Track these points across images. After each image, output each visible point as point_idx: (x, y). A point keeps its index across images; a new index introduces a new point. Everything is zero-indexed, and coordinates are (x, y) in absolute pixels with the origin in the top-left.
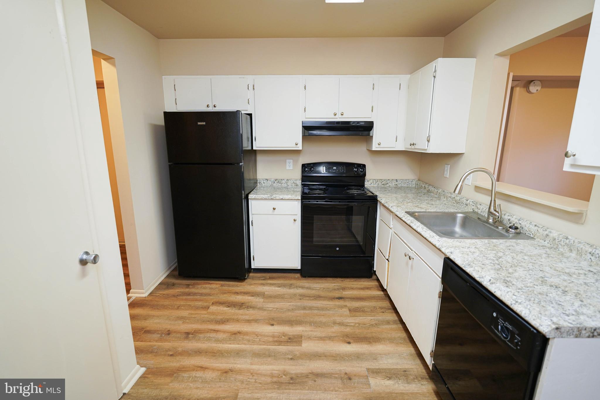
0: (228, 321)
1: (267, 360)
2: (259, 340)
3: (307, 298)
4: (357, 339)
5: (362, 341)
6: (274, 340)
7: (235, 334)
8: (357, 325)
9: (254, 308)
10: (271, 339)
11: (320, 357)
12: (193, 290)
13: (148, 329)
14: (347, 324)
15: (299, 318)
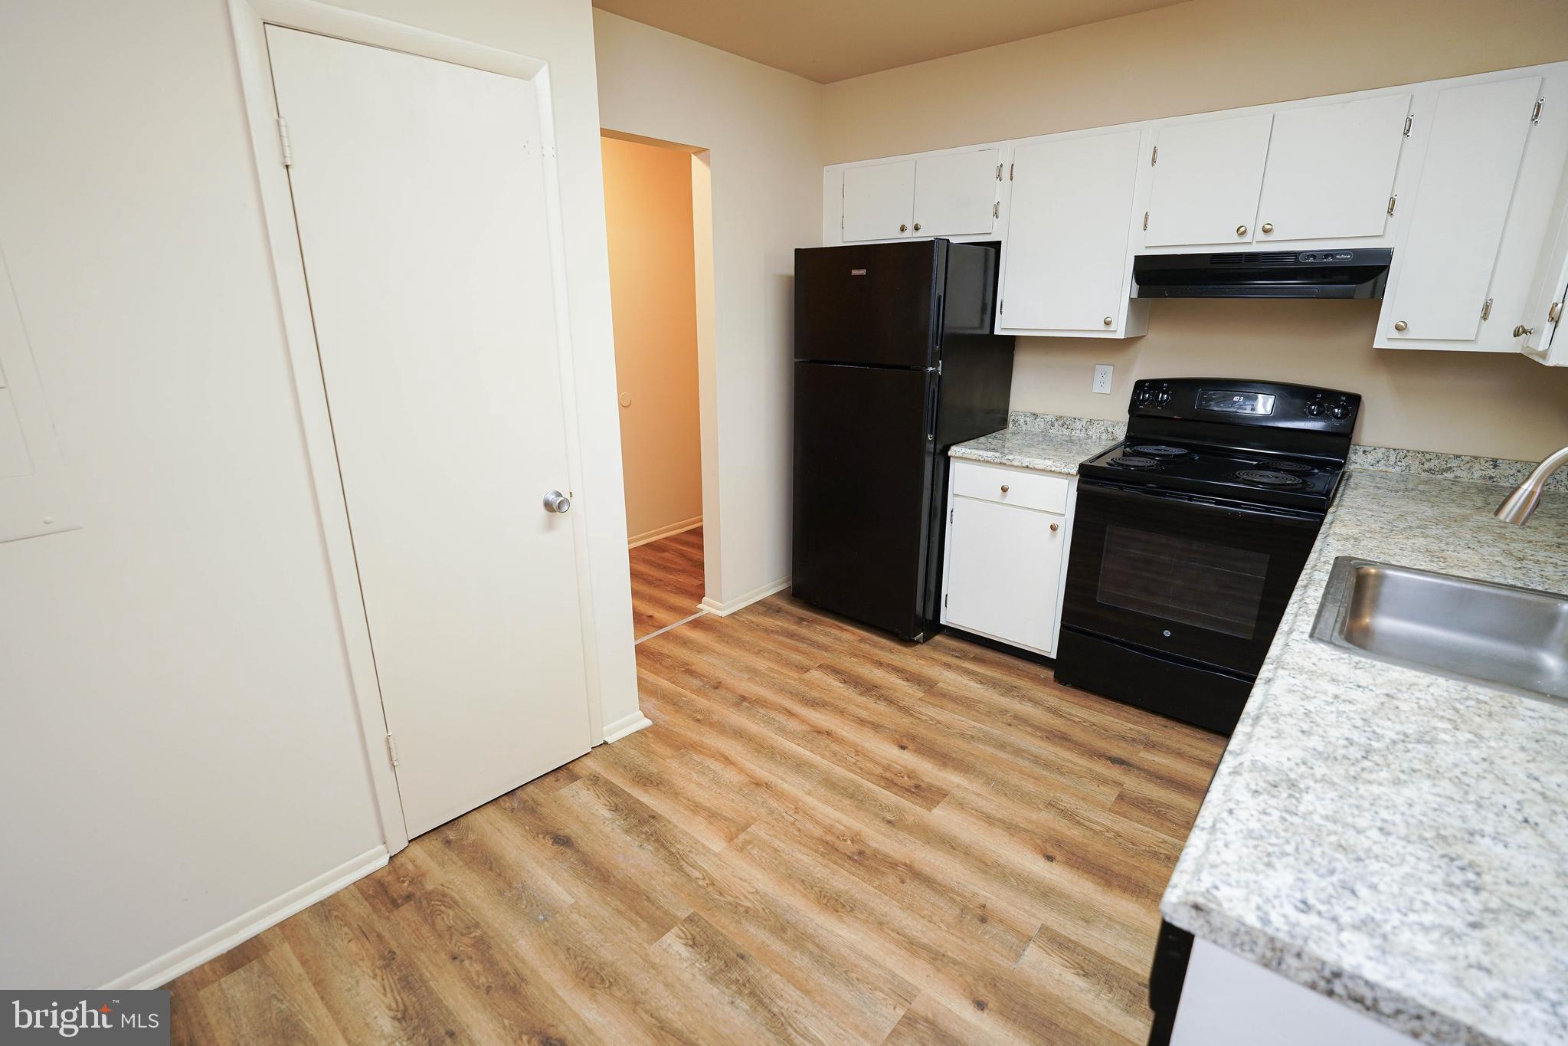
0: (823, 706)
1: (841, 801)
2: (854, 761)
3: (1029, 729)
4: (1080, 860)
5: (1089, 872)
6: (884, 775)
7: (819, 732)
8: (1111, 835)
9: (891, 702)
10: (878, 770)
11: (954, 849)
12: (804, 632)
13: (693, 668)
14: (1082, 821)
15: (971, 758)
